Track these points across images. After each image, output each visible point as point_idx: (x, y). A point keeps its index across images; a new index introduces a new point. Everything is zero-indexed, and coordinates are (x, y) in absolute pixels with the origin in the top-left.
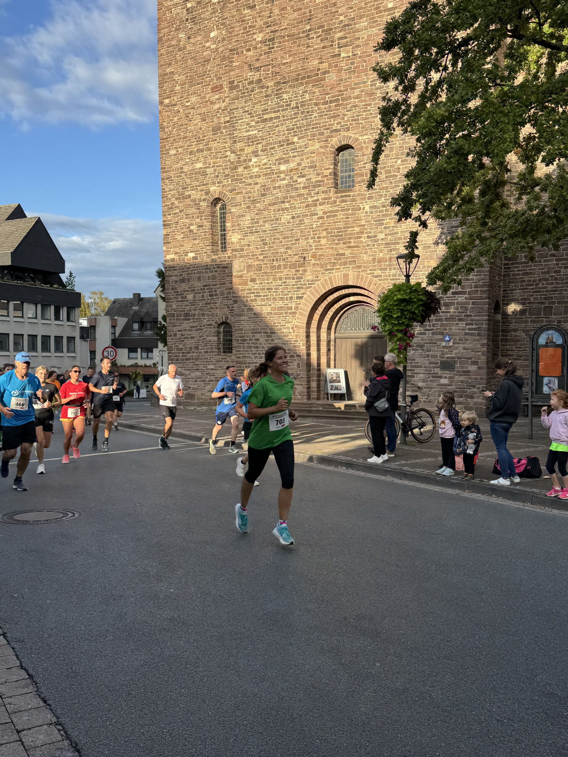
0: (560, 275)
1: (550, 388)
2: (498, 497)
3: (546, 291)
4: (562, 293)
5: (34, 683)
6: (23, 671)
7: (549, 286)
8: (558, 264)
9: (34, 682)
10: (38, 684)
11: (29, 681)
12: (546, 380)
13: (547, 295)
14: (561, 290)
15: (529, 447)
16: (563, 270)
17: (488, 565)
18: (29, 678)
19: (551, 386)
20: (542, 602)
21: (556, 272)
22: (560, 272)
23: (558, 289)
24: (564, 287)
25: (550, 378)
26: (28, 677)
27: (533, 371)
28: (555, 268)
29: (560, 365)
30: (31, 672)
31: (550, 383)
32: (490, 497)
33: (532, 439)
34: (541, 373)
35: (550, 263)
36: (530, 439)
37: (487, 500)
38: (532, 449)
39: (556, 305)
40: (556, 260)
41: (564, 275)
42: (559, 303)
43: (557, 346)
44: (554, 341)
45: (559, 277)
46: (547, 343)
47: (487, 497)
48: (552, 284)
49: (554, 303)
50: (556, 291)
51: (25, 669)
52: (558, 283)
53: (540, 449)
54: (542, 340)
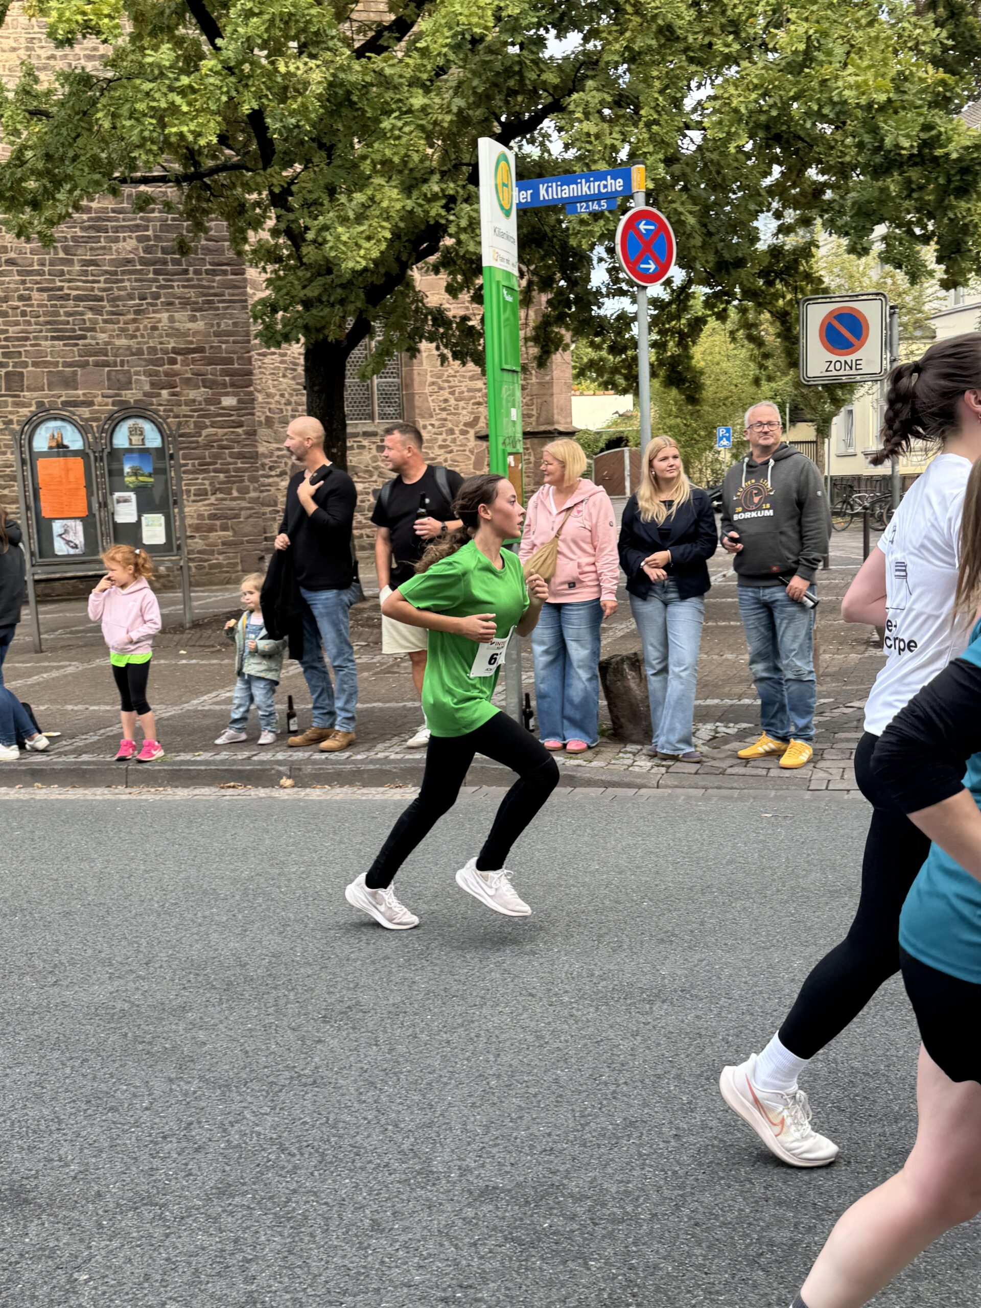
0: (31, 306)
1: (68, 542)
2: (49, 786)
3: (6, 339)
4: (39, 345)
7: (11, 329)
8: (24, 282)
12: (57, 527)
13: (7, 347)
14: (36, 338)
15: (47, 669)
16: (35, 295)
17: (143, 942)
19: (70, 537)
20: (312, 990)
21: (21, 298)
22: (29, 298)
23: (31, 336)
24: (41, 331)
25: (65, 522)
27: (28, 508)
28: (17, 290)
29: (83, 492)
31: (66, 532)
32: (30, 790)
33: (42, 652)
34: (46, 513)
35: (7, 279)
36: (37, 652)
37: (27, 797)
38: (55, 674)
39: (30, 369)
40: (20, 273)
41: (39, 306)
42: (35, 364)
43: (76, 453)
44: (66, 443)
45: (29, 309)
46: (51, 448)
47: (23, 791)
48: (17, 324)
49: (25, 364)
50: (27, 339)
52: (29, 323)
53: (70, 670)
54: (41, 441)
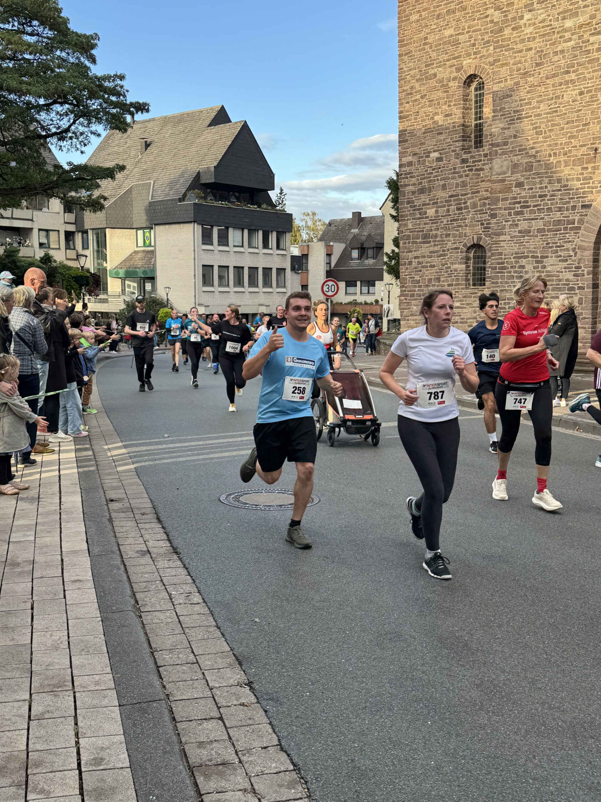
5: (302, 781)
6: (285, 754)
9: (302, 778)
10: (309, 784)
11: (294, 775)
18: (294, 770)
26: (292, 767)
30: (295, 759)
51: (286, 752)
